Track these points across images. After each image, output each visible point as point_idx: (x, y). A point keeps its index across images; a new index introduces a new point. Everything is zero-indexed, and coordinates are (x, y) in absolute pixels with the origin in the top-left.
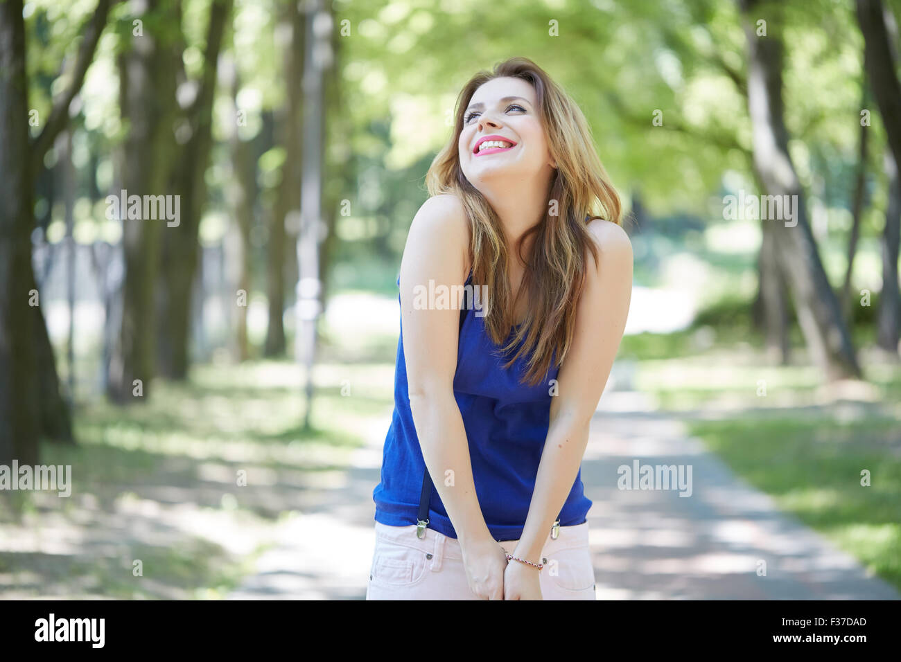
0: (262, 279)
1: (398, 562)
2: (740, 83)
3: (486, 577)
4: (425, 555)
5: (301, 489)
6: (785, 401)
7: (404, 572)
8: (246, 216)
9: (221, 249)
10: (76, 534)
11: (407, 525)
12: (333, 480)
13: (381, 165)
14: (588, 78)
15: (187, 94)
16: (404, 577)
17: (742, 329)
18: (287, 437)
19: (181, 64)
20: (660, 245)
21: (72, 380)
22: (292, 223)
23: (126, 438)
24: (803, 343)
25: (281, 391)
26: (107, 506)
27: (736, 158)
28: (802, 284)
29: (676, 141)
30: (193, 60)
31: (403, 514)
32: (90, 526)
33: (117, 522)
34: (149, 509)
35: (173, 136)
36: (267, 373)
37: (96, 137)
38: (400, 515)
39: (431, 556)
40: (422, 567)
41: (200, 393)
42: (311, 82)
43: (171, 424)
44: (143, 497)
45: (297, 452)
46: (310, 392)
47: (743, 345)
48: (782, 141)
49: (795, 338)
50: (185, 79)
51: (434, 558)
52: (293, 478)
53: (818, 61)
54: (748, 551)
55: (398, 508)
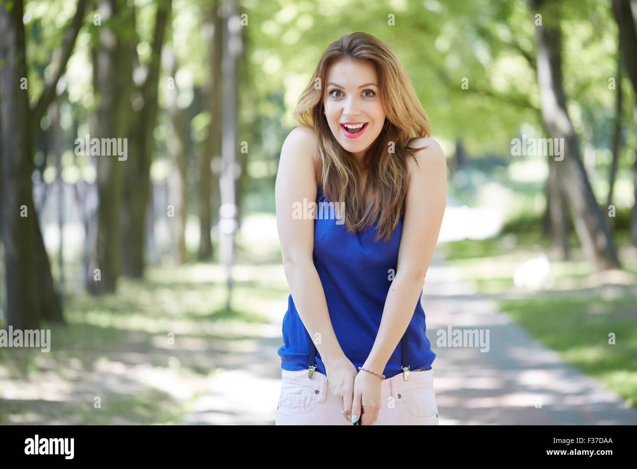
0: (196, 206)
1: (295, 395)
2: (531, 61)
3: (341, 383)
4: (314, 391)
5: (225, 353)
6: (567, 285)
7: (299, 403)
8: (183, 161)
9: (166, 186)
10: (66, 387)
11: (301, 369)
12: (248, 347)
13: (278, 124)
14: (424, 59)
15: (140, 75)
16: (299, 407)
17: (536, 236)
18: (215, 316)
19: (135, 54)
20: (477, 177)
21: (62, 279)
22: (216, 165)
23: (101, 319)
24: (579, 245)
25: (210, 285)
26: (88, 367)
27: (529, 115)
28: (577, 202)
29: (487, 104)
30: (144, 51)
31: (299, 361)
32: (76, 381)
33: (95, 378)
34: (118, 368)
35: (131, 105)
36: (201, 272)
37: (76, 106)
38: (296, 362)
39: (318, 391)
40: (312, 399)
41: (154, 287)
42: (228, 65)
43: (133, 308)
44: (113, 360)
45: (222, 327)
46: (231, 285)
47: (537, 246)
48: (562, 102)
49: (573, 241)
50: (138, 64)
51: (320, 393)
52: (218, 345)
53: (586, 44)
54: (541, 391)
55: (295, 357)
